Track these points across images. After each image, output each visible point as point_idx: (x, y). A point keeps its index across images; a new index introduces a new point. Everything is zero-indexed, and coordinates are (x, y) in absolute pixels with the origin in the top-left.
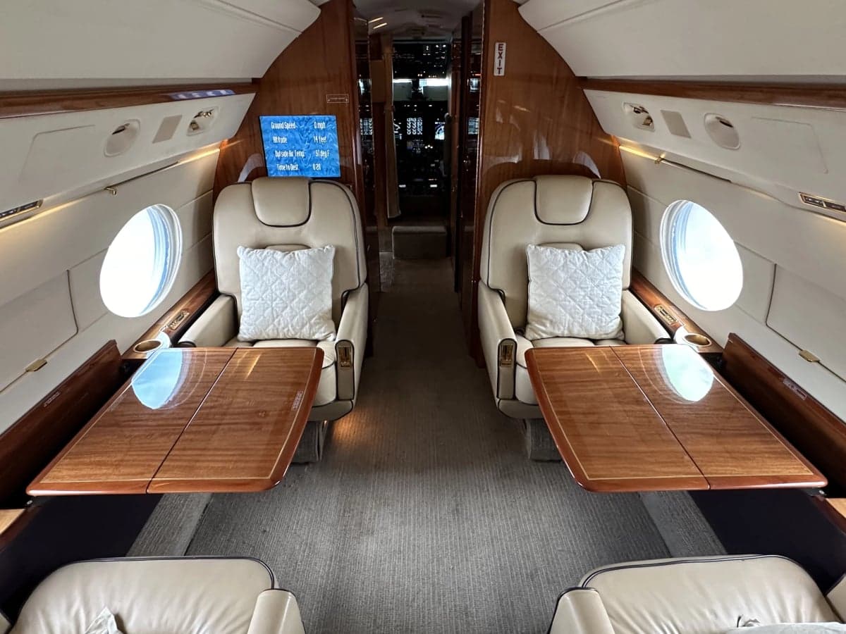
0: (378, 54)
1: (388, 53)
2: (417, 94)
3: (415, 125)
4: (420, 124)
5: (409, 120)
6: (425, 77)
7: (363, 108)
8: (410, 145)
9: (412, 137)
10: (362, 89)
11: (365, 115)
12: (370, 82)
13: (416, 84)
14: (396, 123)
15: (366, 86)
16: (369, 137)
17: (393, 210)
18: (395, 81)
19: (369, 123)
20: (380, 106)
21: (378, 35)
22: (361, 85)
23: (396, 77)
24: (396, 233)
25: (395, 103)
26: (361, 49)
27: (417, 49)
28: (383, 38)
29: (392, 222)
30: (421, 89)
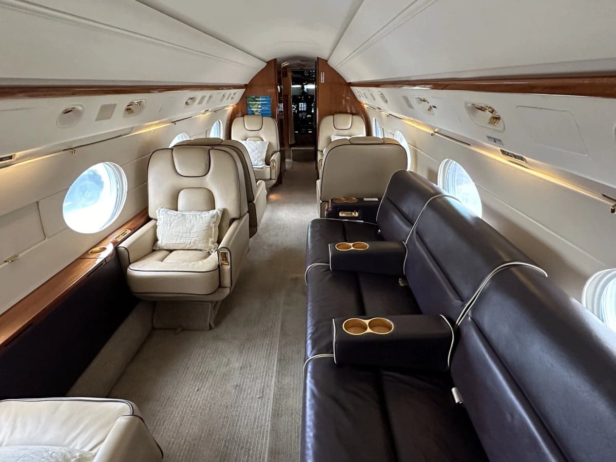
0: (286, 75)
1: (290, 74)
2: (303, 92)
3: (303, 106)
4: (305, 105)
5: (300, 104)
6: (306, 84)
7: (279, 99)
8: (300, 115)
9: (301, 112)
10: (279, 90)
11: (280, 102)
12: (282, 87)
13: (303, 88)
14: (294, 105)
15: (281, 89)
16: (282, 112)
17: (292, 141)
18: (293, 86)
19: (282, 106)
20: (286, 96)
21: (286, 68)
22: (279, 87)
23: (293, 84)
24: (293, 150)
25: (293, 96)
26: (279, 73)
27: (302, 73)
28: (288, 69)
29: (291, 146)
30: (305, 90)
